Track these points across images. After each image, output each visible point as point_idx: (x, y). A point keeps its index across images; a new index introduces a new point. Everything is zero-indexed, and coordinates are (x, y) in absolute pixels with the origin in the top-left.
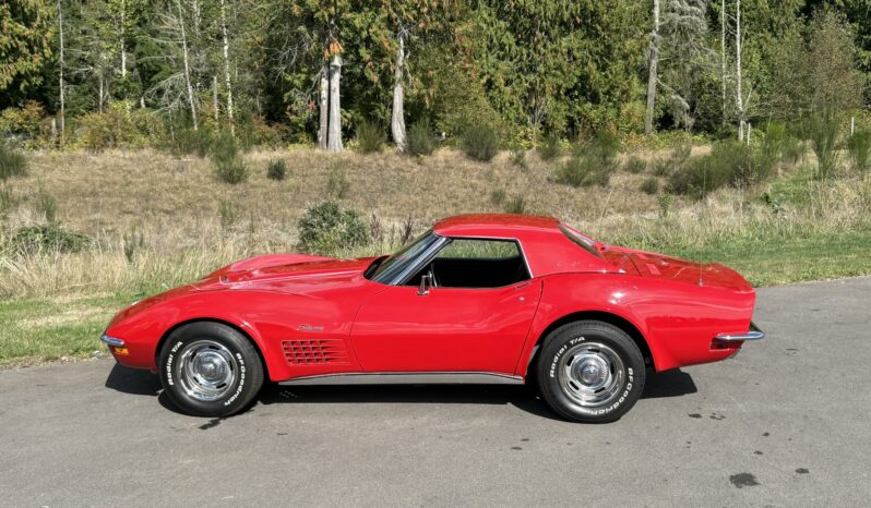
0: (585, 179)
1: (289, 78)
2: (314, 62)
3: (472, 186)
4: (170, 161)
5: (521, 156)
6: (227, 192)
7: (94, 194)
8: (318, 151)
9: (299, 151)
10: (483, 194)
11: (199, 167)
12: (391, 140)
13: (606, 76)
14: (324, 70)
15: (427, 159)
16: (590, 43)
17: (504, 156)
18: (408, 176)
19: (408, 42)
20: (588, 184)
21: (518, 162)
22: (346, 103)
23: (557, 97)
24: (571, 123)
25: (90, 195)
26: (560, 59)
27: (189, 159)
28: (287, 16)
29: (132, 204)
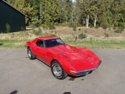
1: (83, 19)
9: (83, 27)
12: (94, 26)
14: (87, 18)
15: (98, 29)
19: (97, 15)
20: (119, 32)
21: (110, 29)
22: (89, 22)
23: (117, 21)
24: (119, 25)
26: (118, 17)
28: (83, 13)
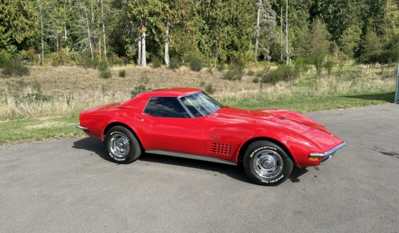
0: (233, 78)
1: (127, 40)
2: (136, 35)
3: (193, 80)
4: (83, 70)
5: (211, 70)
6: (104, 81)
7: (55, 82)
8: (137, 67)
9: (130, 67)
10: (197, 83)
11: (94, 72)
12: (164, 63)
13: (241, 41)
14: (140, 38)
15: (177, 70)
16: (235, 29)
17: (204, 69)
18: (170, 76)
19: (170, 27)
20: (234, 79)
22: (147, 49)
23: (224, 48)
24: (228, 58)
25: (53, 83)
26: (224, 35)
27: (90, 69)
28: (126, 18)
29: (69, 86)
